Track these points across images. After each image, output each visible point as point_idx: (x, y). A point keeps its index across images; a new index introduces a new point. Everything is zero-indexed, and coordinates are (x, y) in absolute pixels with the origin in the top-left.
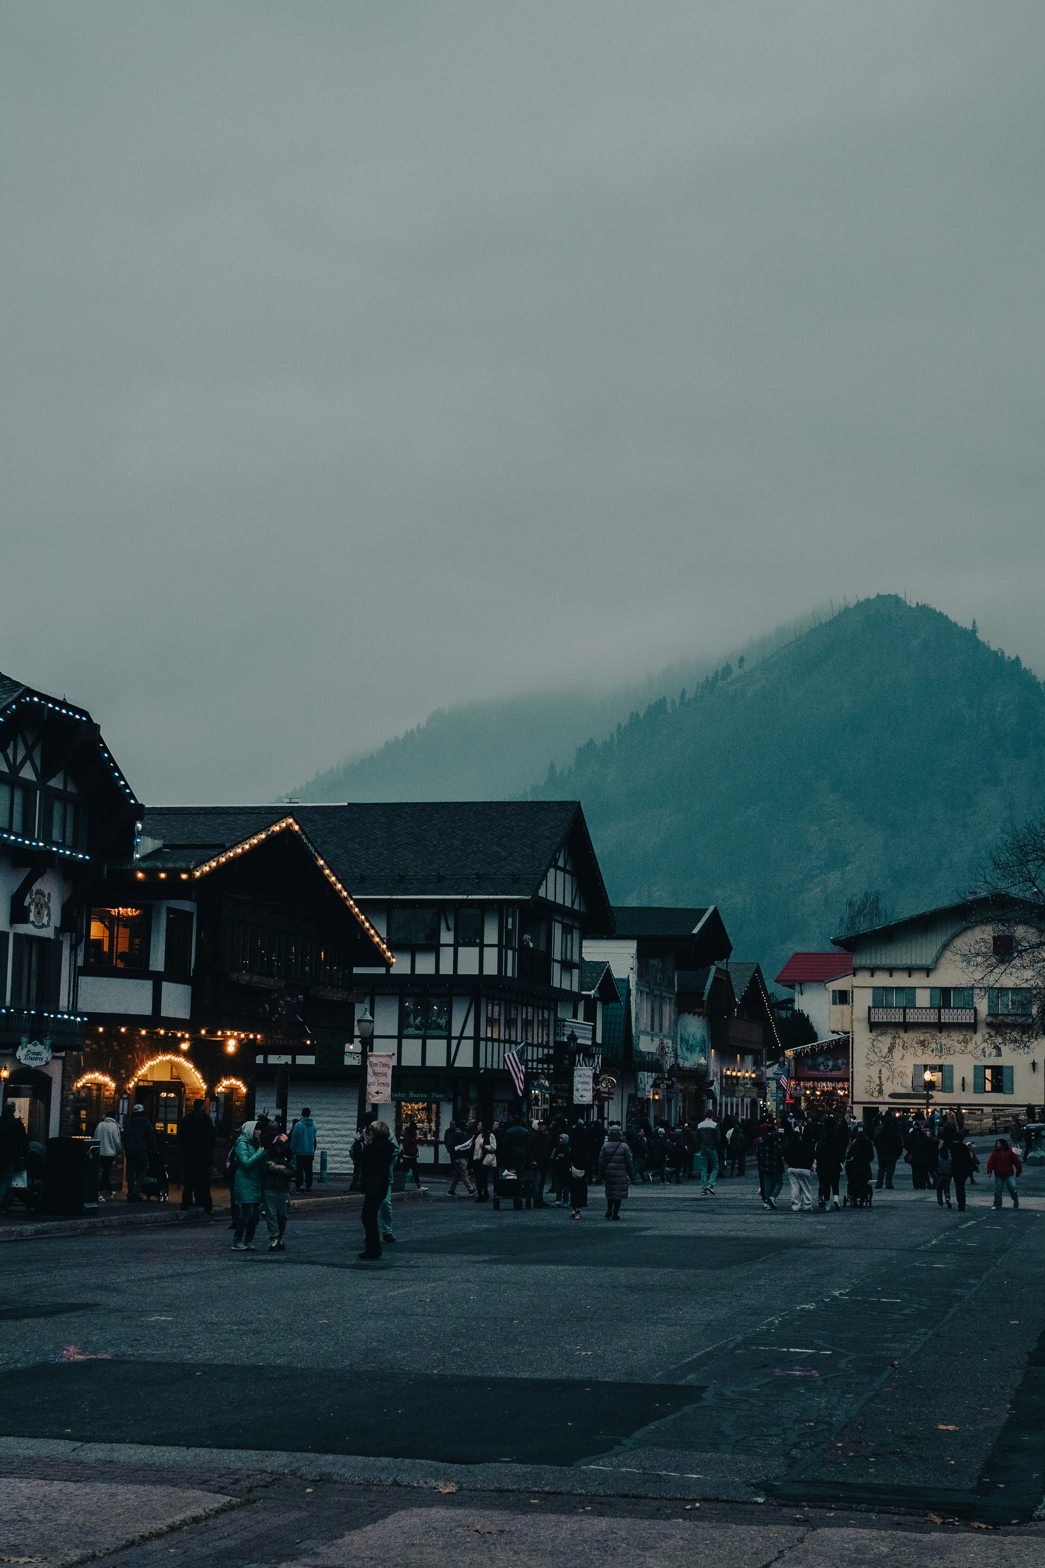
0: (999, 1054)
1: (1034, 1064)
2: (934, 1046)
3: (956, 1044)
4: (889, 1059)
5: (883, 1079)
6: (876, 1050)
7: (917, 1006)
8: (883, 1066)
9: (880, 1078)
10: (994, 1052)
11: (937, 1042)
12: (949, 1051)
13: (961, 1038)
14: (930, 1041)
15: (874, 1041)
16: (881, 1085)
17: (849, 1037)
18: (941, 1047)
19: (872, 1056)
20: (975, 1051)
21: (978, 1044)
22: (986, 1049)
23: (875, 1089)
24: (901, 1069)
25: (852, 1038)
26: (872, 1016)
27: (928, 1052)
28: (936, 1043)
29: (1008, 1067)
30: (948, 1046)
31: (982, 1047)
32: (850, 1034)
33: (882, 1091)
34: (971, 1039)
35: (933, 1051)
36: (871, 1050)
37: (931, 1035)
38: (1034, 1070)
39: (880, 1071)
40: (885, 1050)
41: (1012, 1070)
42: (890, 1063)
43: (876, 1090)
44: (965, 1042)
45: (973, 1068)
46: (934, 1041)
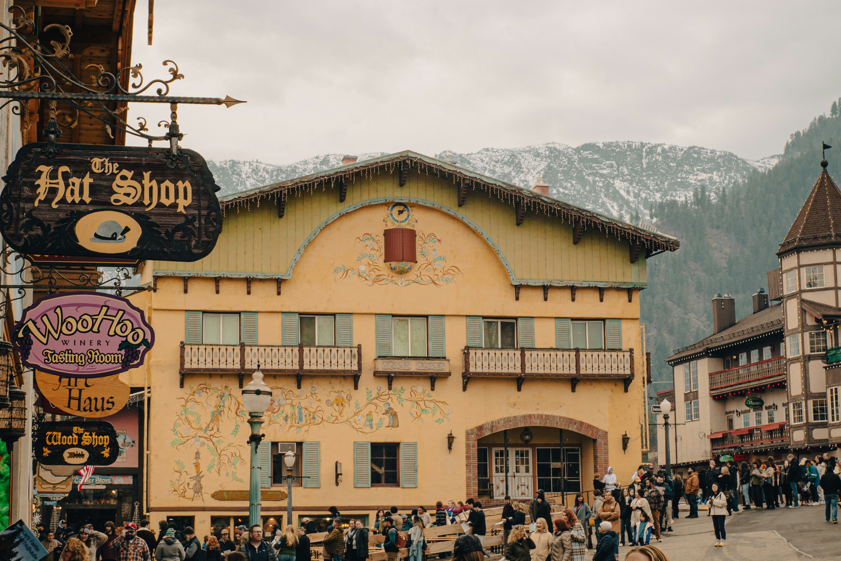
0: (394, 424)
1: (451, 439)
2: (288, 410)
3: (324, 406)
4: (212, 433)
5: (203, 468)
6: (191, 418)
7: (261, 342)
8: (204, 444)
9: (197, 466)
10: (387, 419)
11: (294, 403)
12: (314, 418)
13: (333, 396)
14: (283, 402)
15: (187, 401)
16: (198, 477)
17: (143, 395)
18: (300, 413)
19: (184, 429)
20: (356, 418)
21: (361, 405)
22: (374, 415)
23: (188, 484)
24: (232, 450)
25: (149, 399)
26: (187, 359)
27: (278, 420)
28: (292, 405)
29: (408, 445)
30: (311, 410)
31: (366, 412)
32: (146, 390)
33: (201, 488)
34: (349, 398)
35: (286, 418)
36: (183, 417)
37: (283, 392)
38: (450, 448)
39: (197, 453)
40: (206, 419)
41: (416, 451)
42: (214, 440)
43: (191, 486)
44: (340, 403)
45: (352, 445)
46: (289, 401)
